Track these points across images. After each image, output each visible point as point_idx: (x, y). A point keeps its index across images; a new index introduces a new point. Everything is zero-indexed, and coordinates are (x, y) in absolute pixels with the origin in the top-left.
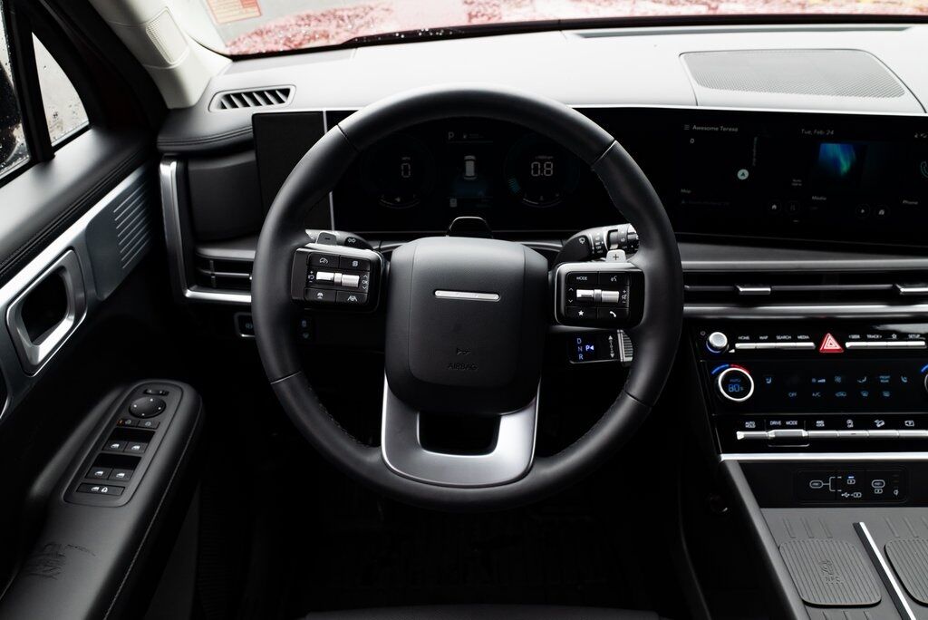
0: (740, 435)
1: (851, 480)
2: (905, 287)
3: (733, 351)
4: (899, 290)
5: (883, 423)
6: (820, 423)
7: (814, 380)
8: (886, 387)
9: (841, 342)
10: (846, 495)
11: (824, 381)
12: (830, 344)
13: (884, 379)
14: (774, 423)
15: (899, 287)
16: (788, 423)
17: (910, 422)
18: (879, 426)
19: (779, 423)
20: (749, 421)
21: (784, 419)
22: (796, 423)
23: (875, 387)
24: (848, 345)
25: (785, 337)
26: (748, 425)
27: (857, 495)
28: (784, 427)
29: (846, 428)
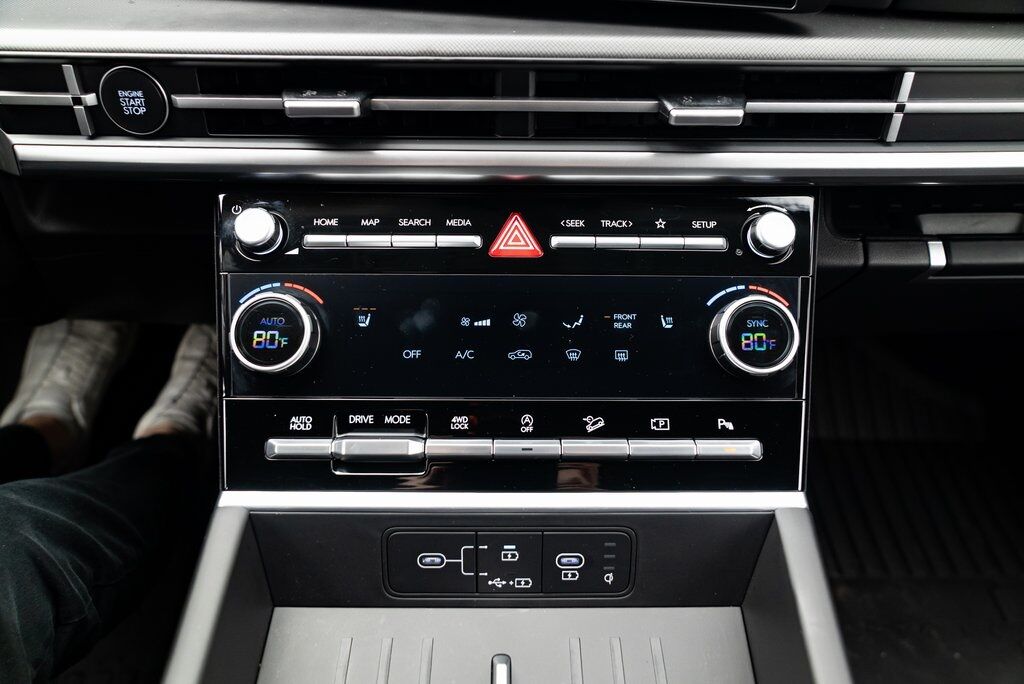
0: (279, 446)
1: (510, 553)
2: (682, 105)
3: (295, 252)
4: (668, 113)
5: (601, 424)
6: (460, 422)
7: (465, 322)
8: (622, 339)
9: (541, 236)
10: (498, 583)
11: (487, 323)
12: (516, 239)
13: (623, 321)
14: (357, 419)
15: (669, 106)
16: (389, 420)
17: (662, 421)
18: (590, 429)
19: (370, 419)
20: (298, 415)
21: (379, 411)
22: (407, 419)
23: (599, 339)
24: (556, 241)
25: (418, 222)
26: (297, 423)
27: (523, 583)
28: (379, 426)
29: (517, 435)
